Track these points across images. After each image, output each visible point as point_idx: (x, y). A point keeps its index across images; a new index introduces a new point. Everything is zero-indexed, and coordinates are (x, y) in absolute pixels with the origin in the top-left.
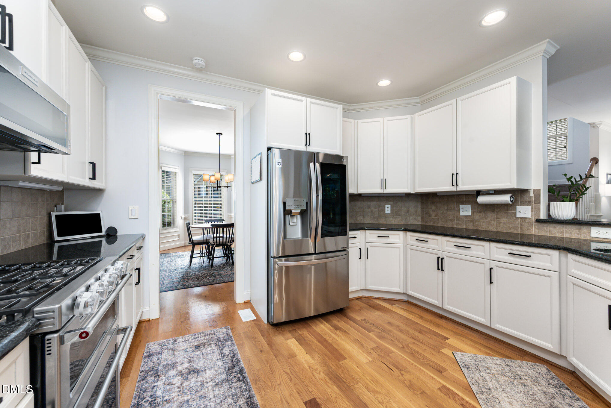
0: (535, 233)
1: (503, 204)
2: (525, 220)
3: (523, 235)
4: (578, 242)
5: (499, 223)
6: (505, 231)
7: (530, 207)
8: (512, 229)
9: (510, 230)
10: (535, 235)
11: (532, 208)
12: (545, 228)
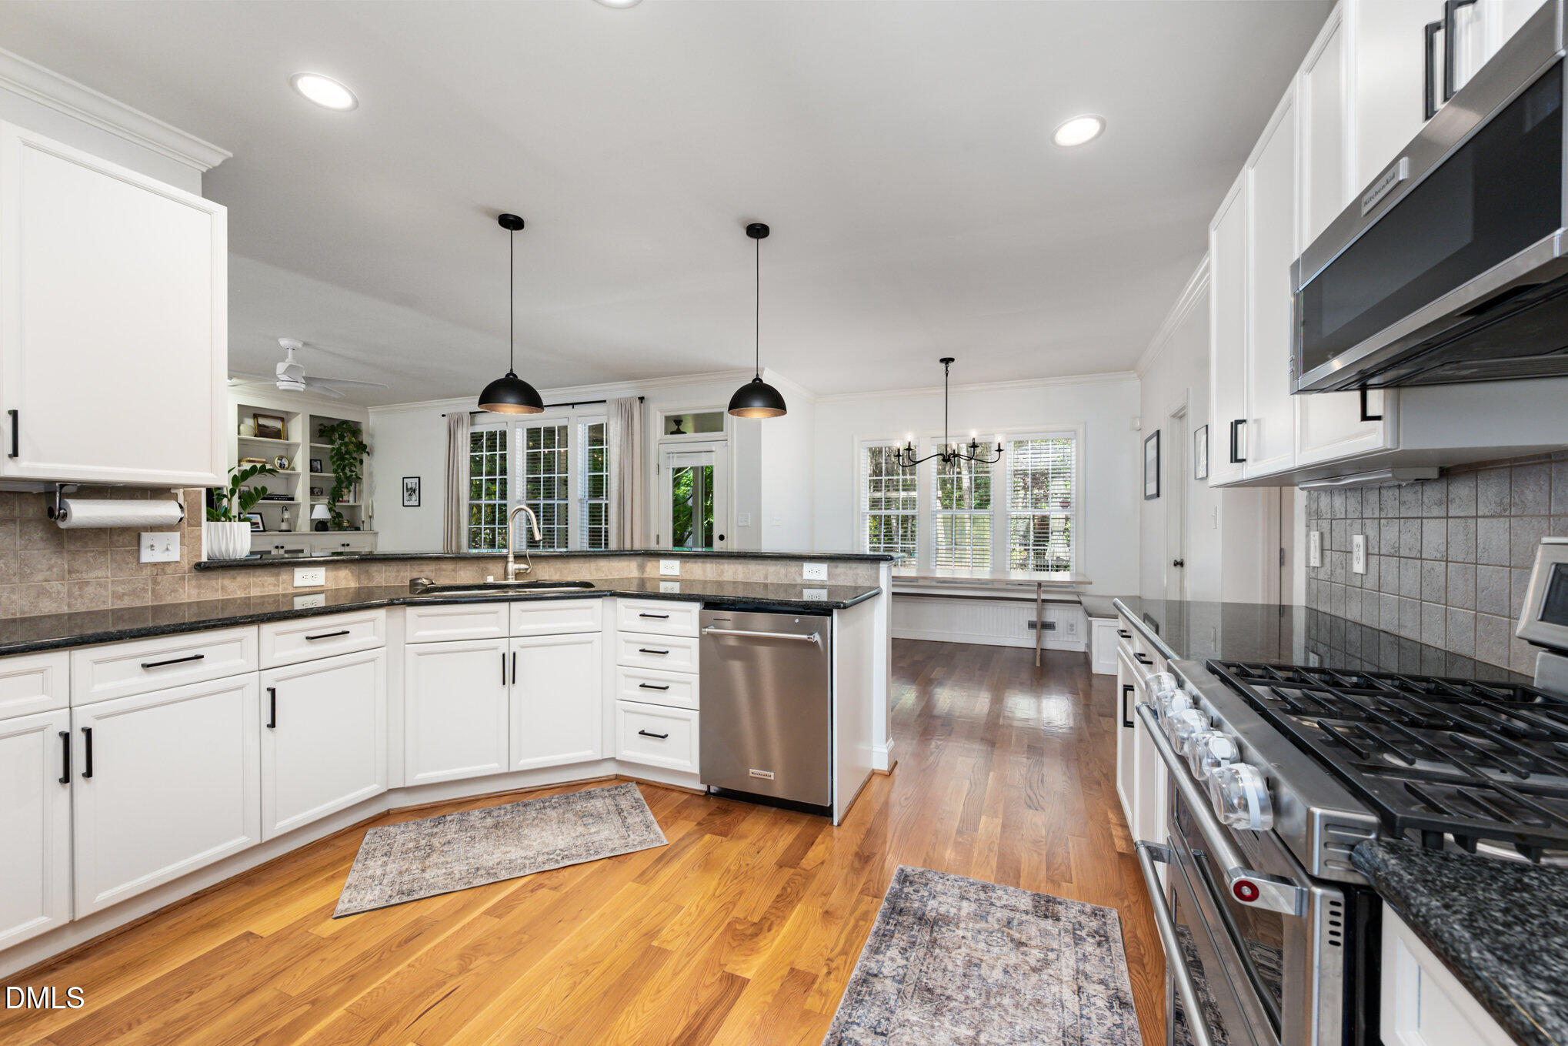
0: (189, 597)
1: (97, 529)
2: (163, 569)
3: (157, 610)
4: (275, 602)
5: (80, 588)
6: (102, 607)
7: (178, 534)
8: (126, 597)
9: (119, 602)
10: (190, 604)
11: (182, 537)
12: (214, 583)
